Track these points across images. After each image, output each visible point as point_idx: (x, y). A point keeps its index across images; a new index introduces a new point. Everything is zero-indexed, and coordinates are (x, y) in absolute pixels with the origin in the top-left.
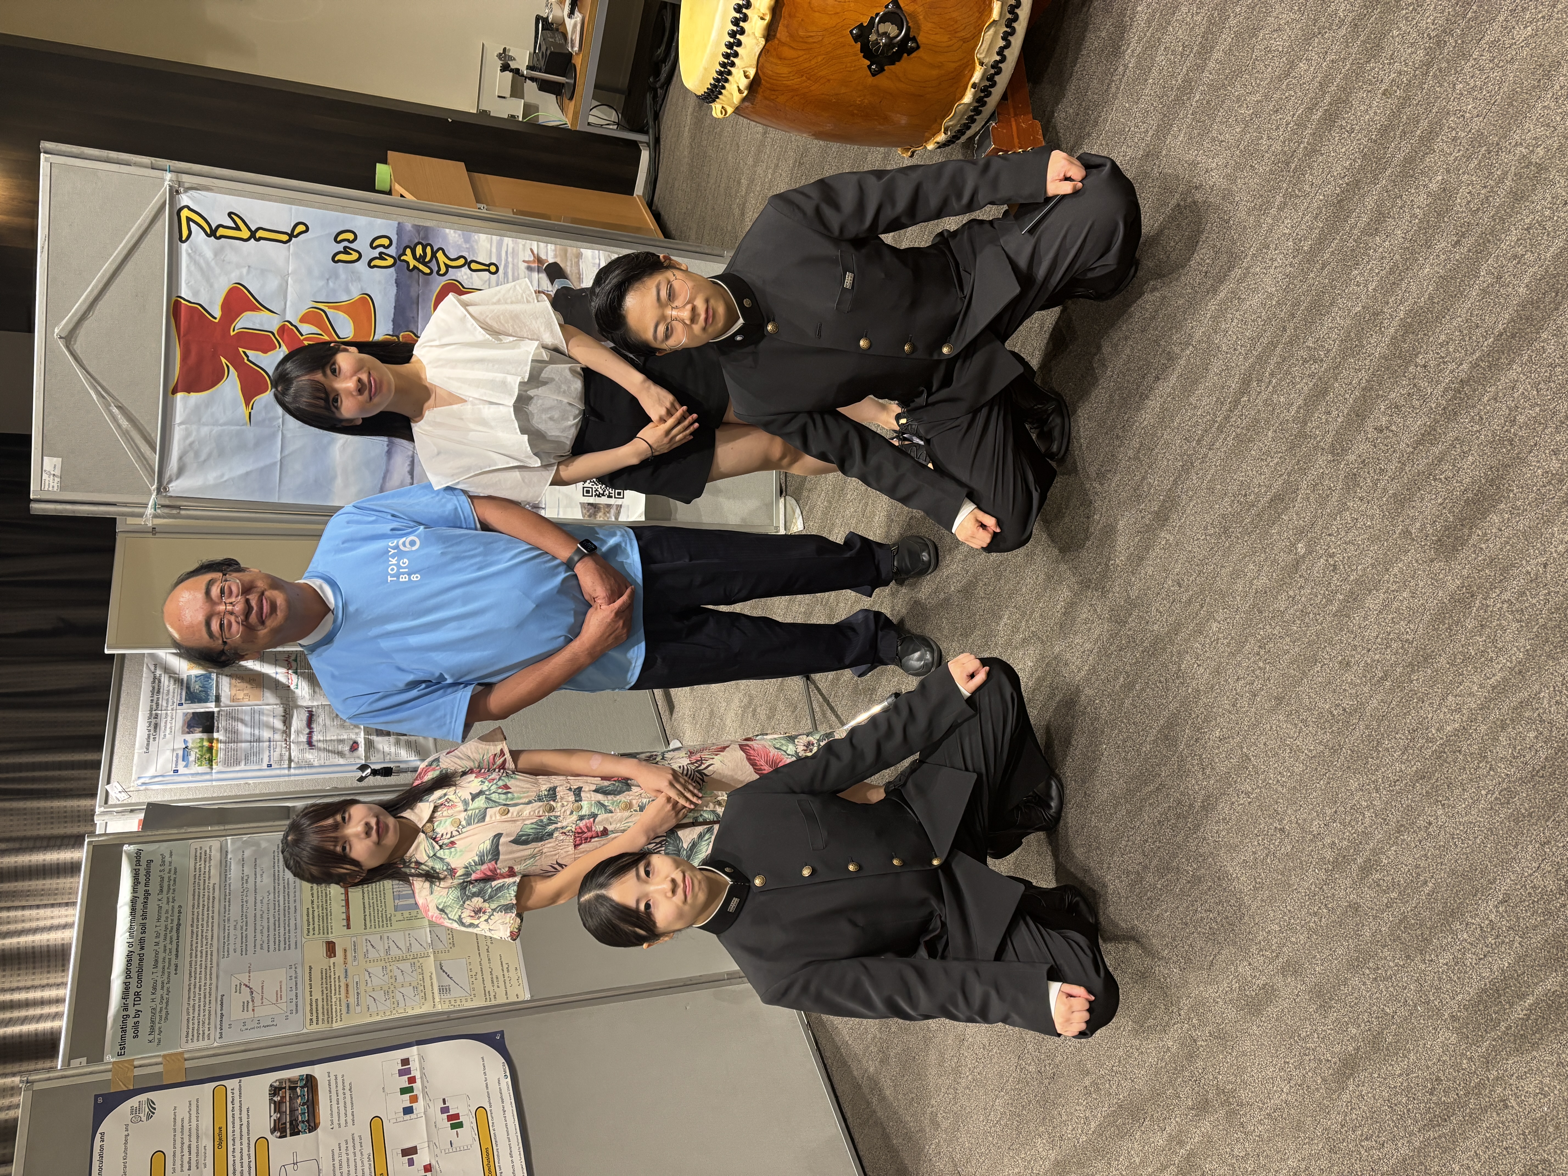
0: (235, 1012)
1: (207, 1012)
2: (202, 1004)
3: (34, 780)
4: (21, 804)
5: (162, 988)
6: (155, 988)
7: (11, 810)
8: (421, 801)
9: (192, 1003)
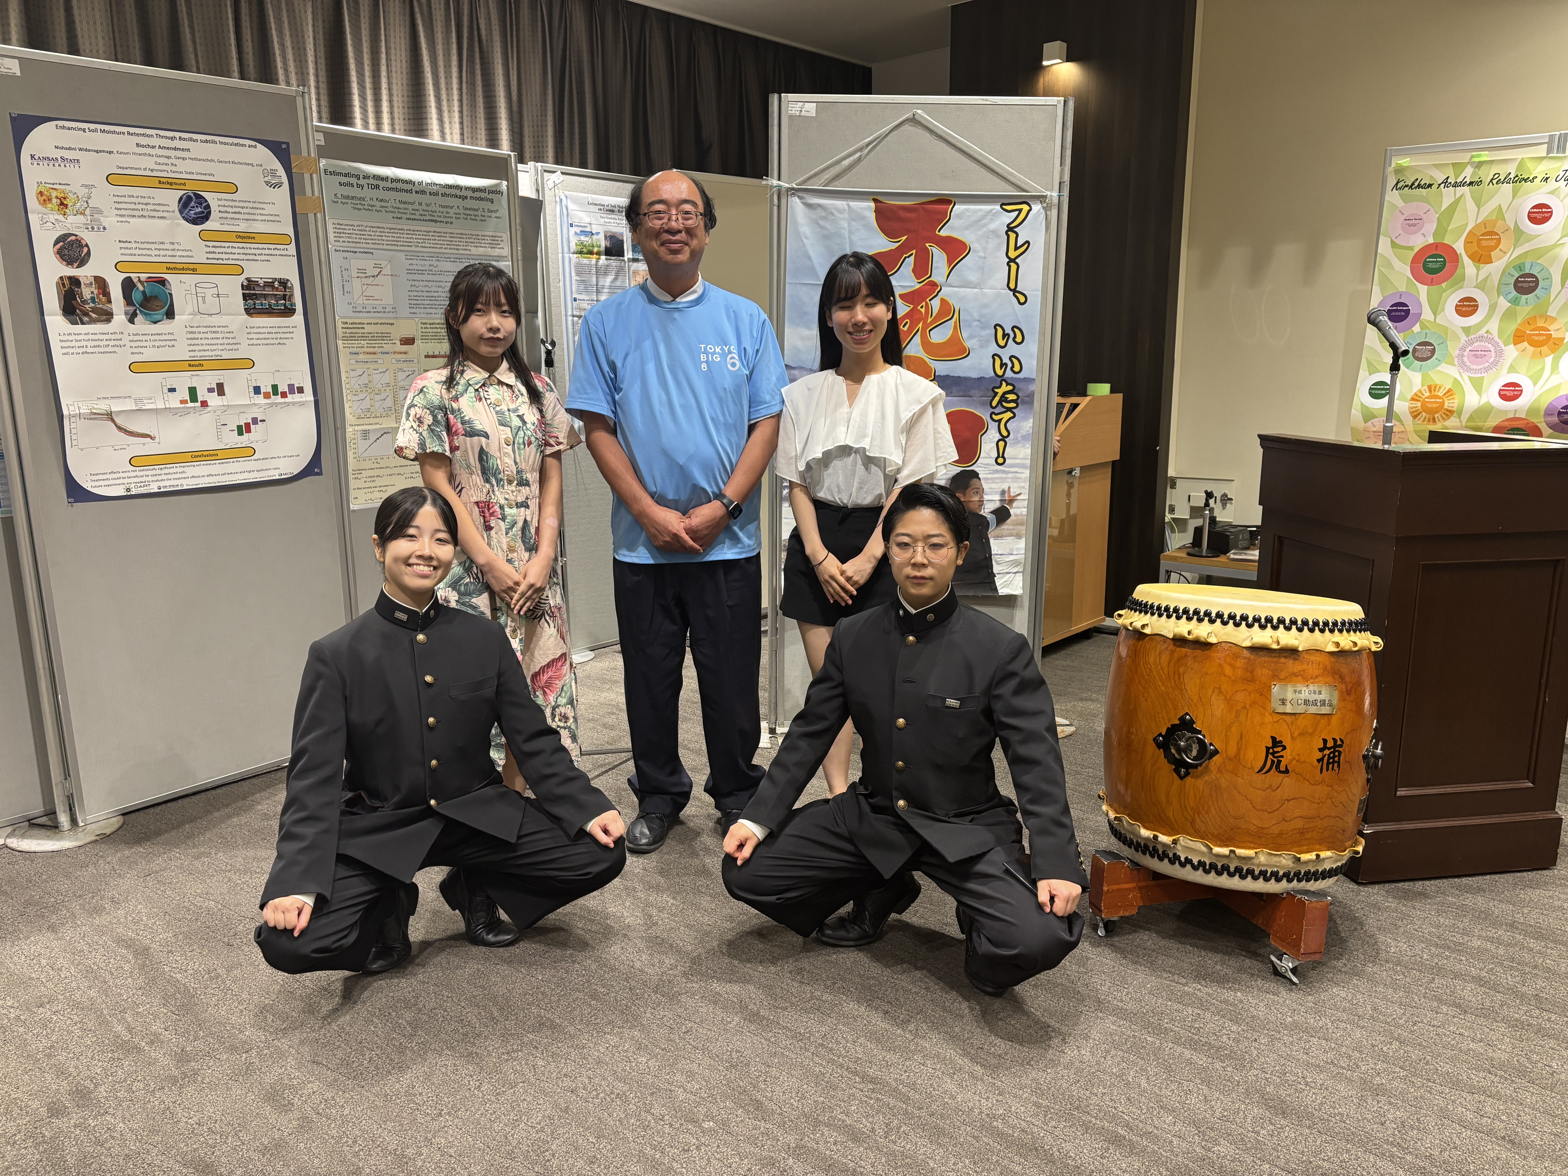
0: (357, 263)
1: (358, 240)
2: (366, 237)
3: (571, 123)
4: (550, 113)
5: (381, 207)
6: (381, 201)
7: (546, 105)
8: (516, 377)
9: (368, 229)
